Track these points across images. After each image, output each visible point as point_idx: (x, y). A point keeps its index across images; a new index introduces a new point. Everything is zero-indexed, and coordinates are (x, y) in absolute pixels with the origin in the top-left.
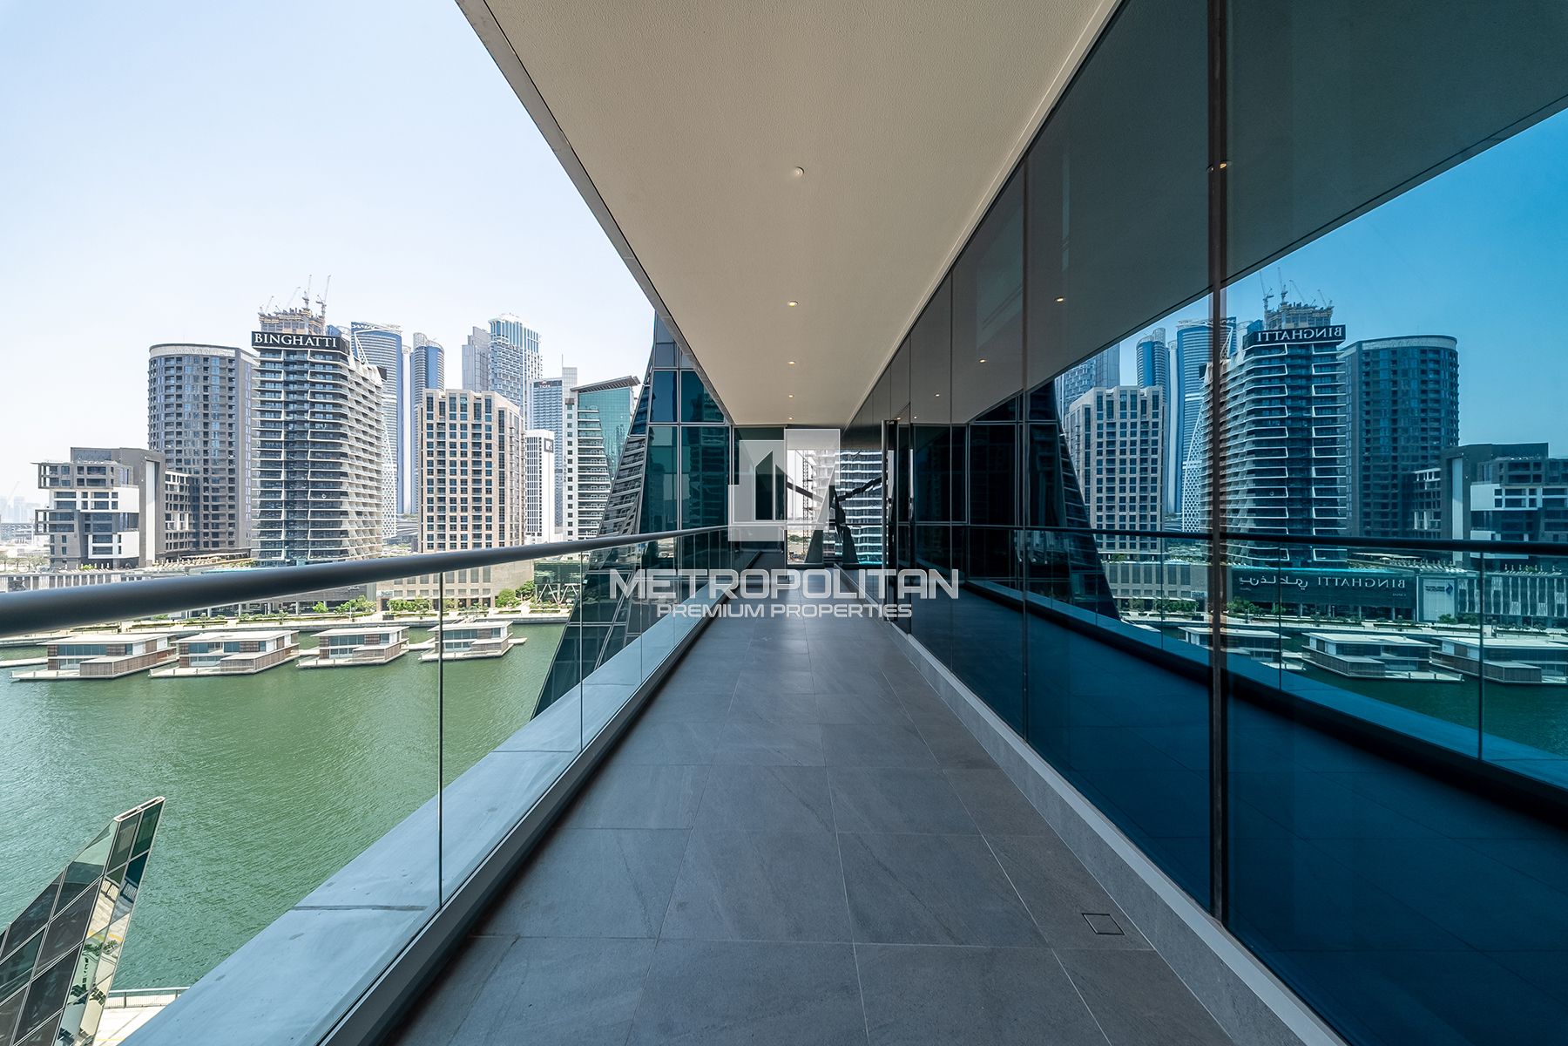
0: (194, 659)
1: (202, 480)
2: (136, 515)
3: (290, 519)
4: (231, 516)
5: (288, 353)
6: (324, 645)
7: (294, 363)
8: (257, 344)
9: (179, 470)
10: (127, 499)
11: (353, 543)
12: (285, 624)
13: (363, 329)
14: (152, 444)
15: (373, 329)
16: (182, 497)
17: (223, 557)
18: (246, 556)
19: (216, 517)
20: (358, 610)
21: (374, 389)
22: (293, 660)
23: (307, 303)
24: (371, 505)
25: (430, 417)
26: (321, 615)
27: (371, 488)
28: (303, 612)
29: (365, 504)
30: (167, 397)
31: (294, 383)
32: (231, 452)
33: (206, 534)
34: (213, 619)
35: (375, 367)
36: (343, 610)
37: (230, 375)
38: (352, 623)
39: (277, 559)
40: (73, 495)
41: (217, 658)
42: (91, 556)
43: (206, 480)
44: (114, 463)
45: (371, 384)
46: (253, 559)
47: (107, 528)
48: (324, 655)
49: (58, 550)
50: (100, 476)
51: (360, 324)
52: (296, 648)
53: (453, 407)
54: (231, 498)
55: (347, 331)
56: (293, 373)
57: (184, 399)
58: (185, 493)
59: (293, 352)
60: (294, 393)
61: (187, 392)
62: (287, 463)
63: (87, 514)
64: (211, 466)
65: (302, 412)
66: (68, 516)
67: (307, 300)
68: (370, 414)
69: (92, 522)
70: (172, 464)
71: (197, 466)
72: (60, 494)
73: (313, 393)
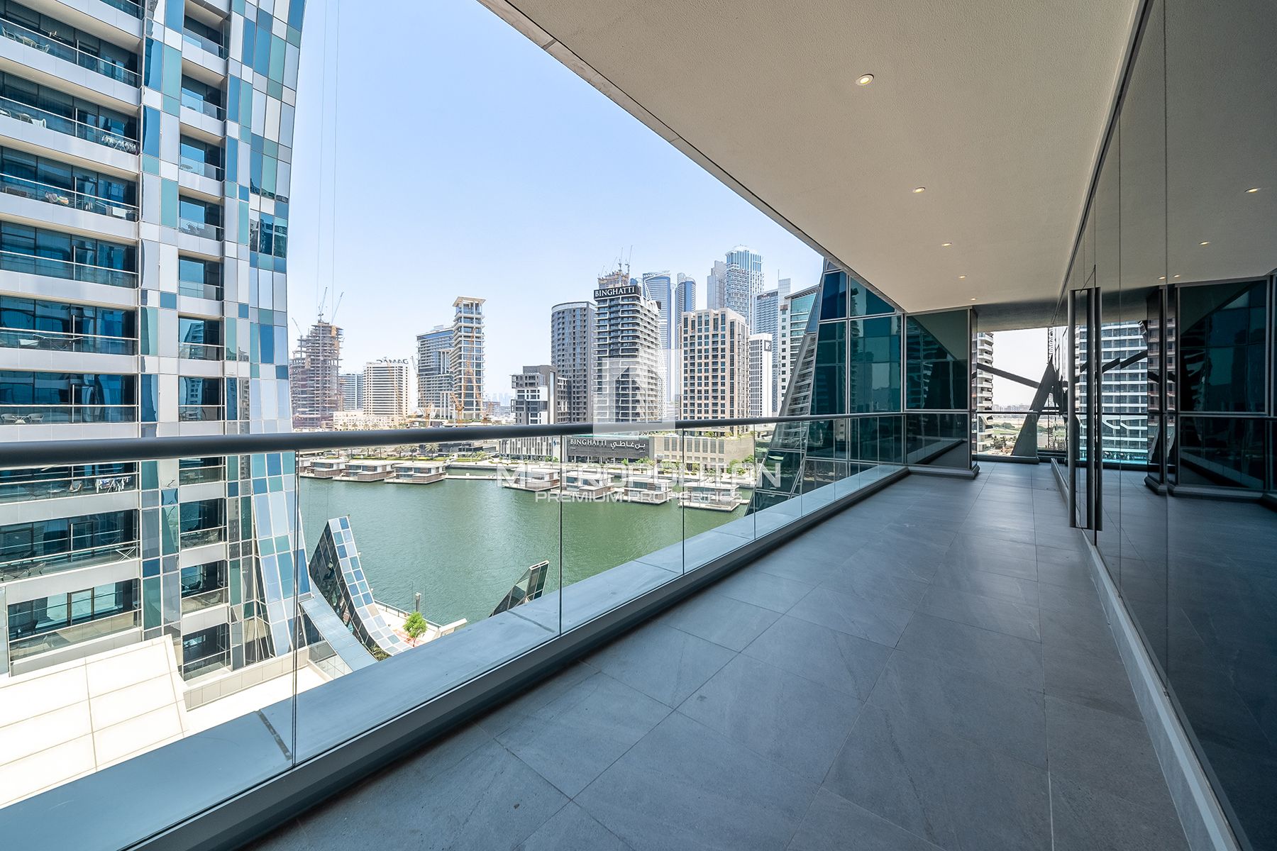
1: (572, 382)
2: (546, 402)
4: (585, 403)
5: (611, 300)
7: (613, 306)
9: (563, 376)
10: (543, 393)
13: (649, 277)
14: (553, 362)
15: (655, 276)
16: (564, 392)
19: (578, 403)
21: (654, 317)
24: (652, 396)
25: (686, 332)
27: (652, 384)
29: (649, 395)
30: (559, 335)
31: (613, 319)
32: (585, 364)
33: (574, 414)
35: (654, 301)
37: (585, 319)
40: (524, 392)
43: (574, 382)
44: (538, 374)
45: (652, 314)
47: (535, 409)
49: (519, 420)
50: (533, 381)
51: (647, 275)
53: (700, 324)
54: (585, 392)
55: (640, 280)
56: (613, 313)
57: (565, 335)
58: (566, 390)
59: (613, 300)
60: (613, 325)
61: (566, 331)
62: (610, 369)
63: (529, 402)
64: (576, 373)
65: (617, 337)
66: (522, 403)
67: (620, 265)
68: (652, 334)
69: (531, 406)
70: (561, 373)
71: (571, 374)
72: (519, 391)
73: (623, 324)
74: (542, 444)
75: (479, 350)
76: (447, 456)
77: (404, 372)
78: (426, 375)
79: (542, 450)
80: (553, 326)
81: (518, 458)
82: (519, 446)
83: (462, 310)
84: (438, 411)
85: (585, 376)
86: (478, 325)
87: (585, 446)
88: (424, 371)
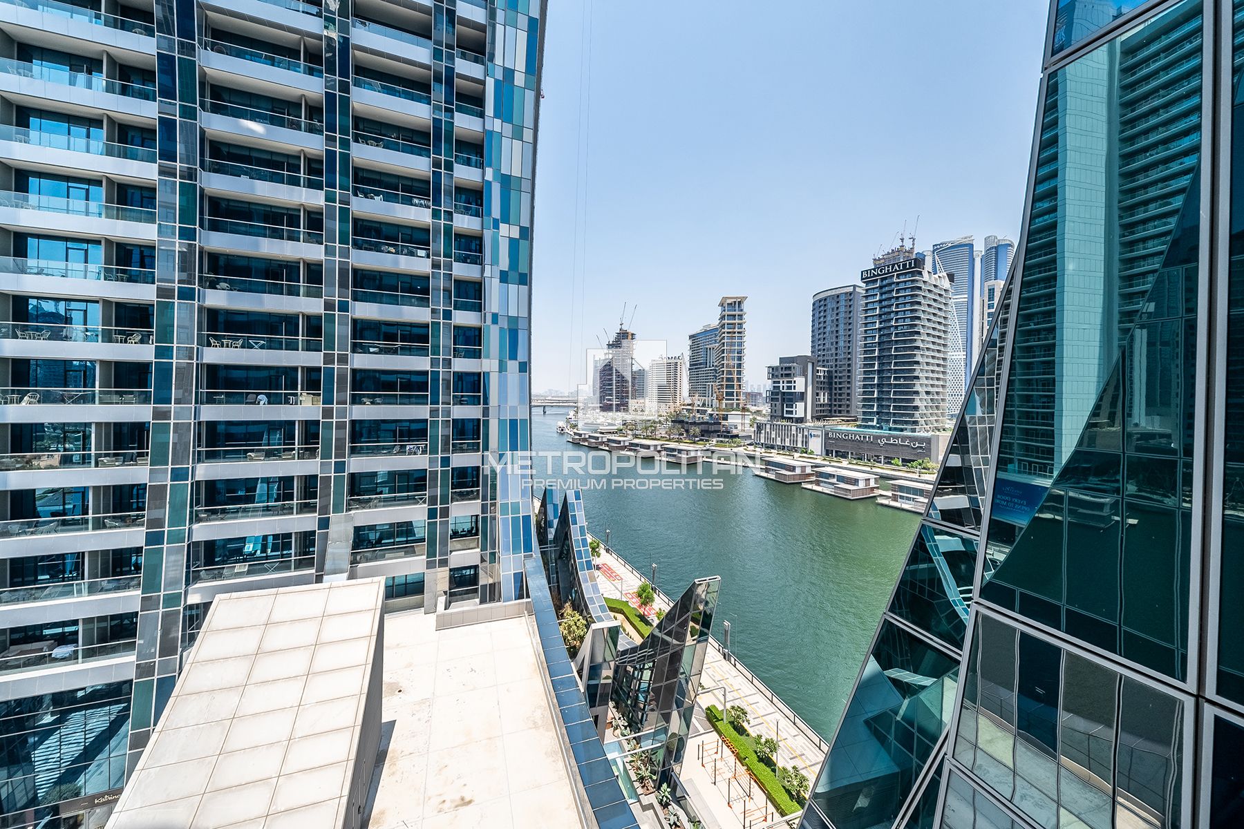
0: (822, 482)
1: (834, 372)
2: (803, 393)
3: (881, 396)
4: (848, 394)
5: (882, 280)
6: (895, 491)
7: (885, 286)
8: (864, 279)
9: (824, 366)
10: (800, 384)
11: (922, 416)
12: (875, 470)
13: (941, 247)
14: (812, 352)
15: (950, 245)
16: (824, 382)
17: (843, 420)
18: (855, 420)
19: (840, 395)
20: (924, 468)
21: (943, 293)
22: (875, 496)
23: (902, 242)
24: (937, 386)
25: (991, 306)
26: (896, 468)
27: (938, 372)
28: (886, 463)
29: (932, 386)
30: (819, 323)
31: (885, 300)
32: (849, 353)
33: (835, 405)
34: (835, 459)
35: (945, 274)
36: (912, 467)
37: (850, 304)
38: (918, 477)
39: (870, 423)
40: (779, 382)
41: (833, 484)
42: (785, 415)
43: (836, 371)
44: (795, 364)
45: (941, 289)
46: (858, 423)
47: (791, 400)
48: (895, 498)
49: (773, 411)
50: (789, 372)
51: (939, 245)
52: (877, 488)
54: (849, 382)
55: (930, 253)
56: (885, 293)
57: (827, 323)
58: (826, 380)
59: (886, 278)
60: (885, 307)
61: (829, 318)
62: (879, 357)
63: (784, 393)
64: (838, 363)
65: (890, 320)
66: (777, 394)
67: (902, 240)
68: (939, 313)
69: (786, 397)
70: (821, 363)
71: (833, 363)
72: (774, 382)
73: (897, 305)
74: (797, 435)
75: (740, 344)
76: (707, 441)
77: (679, 366)
78: (696, 368)
79: (797, 441)
80: (813, 315)
81: (772, 447)
82: (773, 436)
83: (726, 308)
84: (705, 400)
85: (849, 365)
86: (740, 321)
87: (846, 440)
88: (694, 366)
